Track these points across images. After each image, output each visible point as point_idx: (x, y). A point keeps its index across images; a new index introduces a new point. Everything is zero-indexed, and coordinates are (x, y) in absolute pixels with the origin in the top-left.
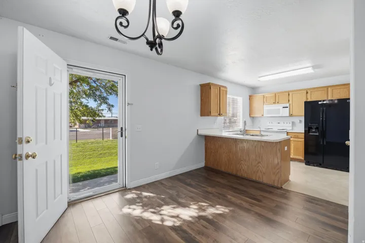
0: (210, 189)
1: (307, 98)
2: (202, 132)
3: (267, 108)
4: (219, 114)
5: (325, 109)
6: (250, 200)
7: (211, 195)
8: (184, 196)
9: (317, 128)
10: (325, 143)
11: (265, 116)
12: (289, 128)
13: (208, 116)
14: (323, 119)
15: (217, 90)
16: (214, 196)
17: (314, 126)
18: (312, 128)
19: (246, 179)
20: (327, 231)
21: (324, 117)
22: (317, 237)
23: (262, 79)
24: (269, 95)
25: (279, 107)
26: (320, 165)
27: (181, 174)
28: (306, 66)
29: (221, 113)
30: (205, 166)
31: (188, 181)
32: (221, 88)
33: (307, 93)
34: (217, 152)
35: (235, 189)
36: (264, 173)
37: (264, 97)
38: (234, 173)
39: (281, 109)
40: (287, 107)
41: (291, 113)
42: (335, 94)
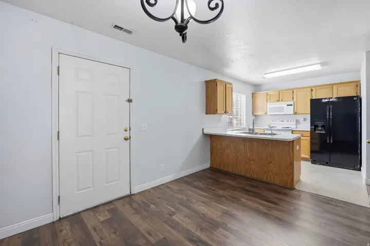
0: (221, 192)
1: (312, 96)
2: (207, 131)
3: (271, 105)
4: (225, 112)
5: (331, 106)
6: (267, 203)
7: (224, 199)
8: (195, 201)
9: (323, 126)
10: (332, 142)
11: (268, 113)
12: (293, 126)
13: (214, 113)
14: (329, 117)
15: (223, 87)
16: (227, 199)
17: (320, 123)
18: (318, 126)
19: (257, 180)
20: (355, 235)
21: (331, 114)
22: (347, 243)
23: (267, 76)
24: (273, 93)
25: (283, 105)
26: (327, 164)
27: (187, 176)
28: (314, 63)
29: (227, 111)
30: (211, 167)
31: (196, 183)
32: (227, 85)
33: (312, 90)
34: (224, 151)
35: (247, 192)
36: (276, 174)
37: (267, 94)
38: (243, 174)
39: (285, 106)
40: (291, 105)
41: (295, 111)
42: (340, 92)
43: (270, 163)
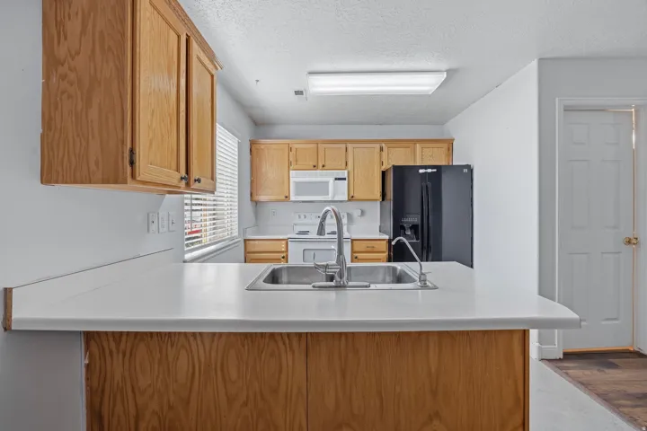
4: (188, 180)
11: (293, 198)
17: (409, 222)
24: (302, 146)
25: (327, 177)
37: (289, 148)
39: (331, 180)
40: (345, 179)
41: (352, 194)
42: (426, 158)
43: (431, 419)
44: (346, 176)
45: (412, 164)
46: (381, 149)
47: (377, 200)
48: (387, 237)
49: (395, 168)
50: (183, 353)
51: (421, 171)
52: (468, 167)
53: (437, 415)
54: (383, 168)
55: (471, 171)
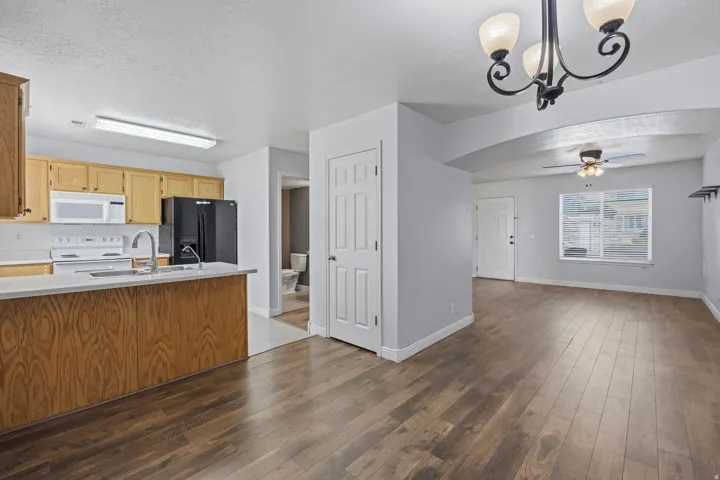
1: (161, 191)
11: (54, 219)
12: (117, 249)
24: (70, 166)
36: (217, 346)
37: (48, 166)
39: (106, 205)
40: (122, 204)
41: (130, 218)
42: (202, 193)
43: (205, 328)
44: (123, 201)
45: (191, 196)
46: (161, 179)
47: (156, 224)
48: (168, 255)
49: (176, 199)
50: (45, 321)
51: (198, 203)
52: (233, 202)
53: (208, 327)
54: (164, 196)
55: (236, 205)
